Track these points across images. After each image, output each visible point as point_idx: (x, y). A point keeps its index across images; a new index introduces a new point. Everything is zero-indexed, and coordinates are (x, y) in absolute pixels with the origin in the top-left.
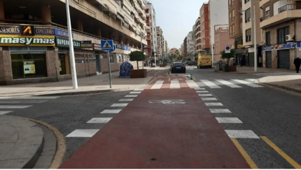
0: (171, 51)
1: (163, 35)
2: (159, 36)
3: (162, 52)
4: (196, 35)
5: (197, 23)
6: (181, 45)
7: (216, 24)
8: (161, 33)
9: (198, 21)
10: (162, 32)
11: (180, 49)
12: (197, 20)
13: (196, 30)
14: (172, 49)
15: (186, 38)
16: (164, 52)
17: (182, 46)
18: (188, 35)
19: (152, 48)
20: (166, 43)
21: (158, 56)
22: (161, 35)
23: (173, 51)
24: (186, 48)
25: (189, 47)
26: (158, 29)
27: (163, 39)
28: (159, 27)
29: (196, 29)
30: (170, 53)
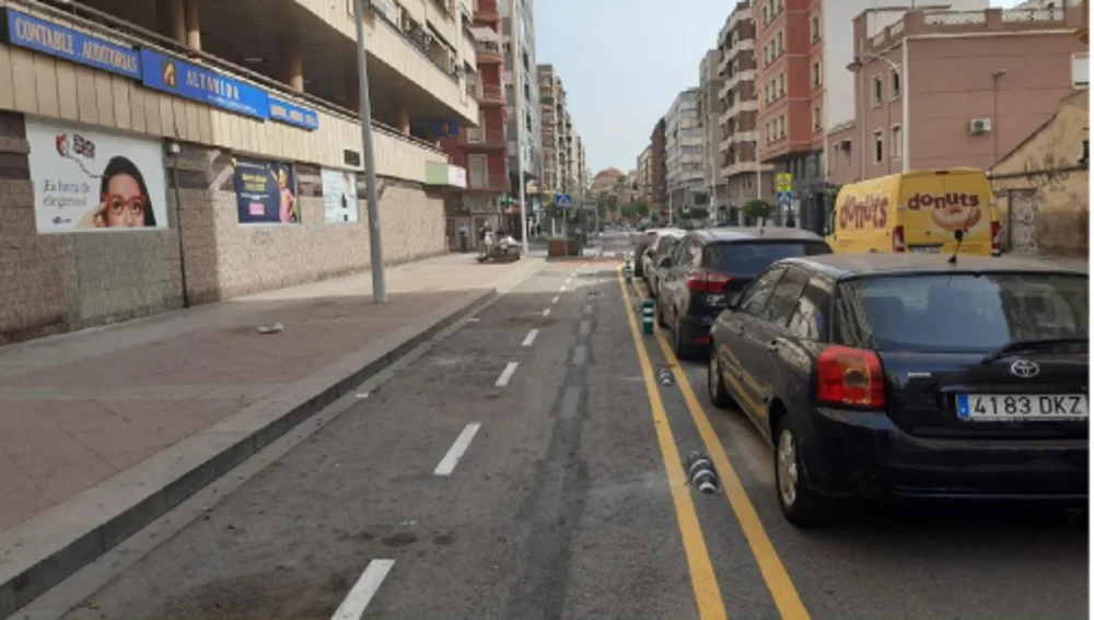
0: (599, 181)
1: (567, 108)
2: (547, 107)
3: (564, 180)
4: (722, 94)
5: (729, 36)
6: (639, 158)
7: (868, 7)
8: (559, 98)
9: (733, 22)
10: (562, 93)
11: (631, 173)
12: (728, 21)
13: (722, 74)
14: (602, 174)
15: (662, 125)
16: (570, 182)
17: (643, 160)
18: (676, 107)
19: (511, 152)
20: (579, 145)
21: (546, 197)
22: (559, 107)
23: (605, 180)
24: (663, 165)
25: (676, 160)
26: (544, 73)
27: (569, 126)
28: (548, 68)
29: (722, 67)
30: (593, 186)
